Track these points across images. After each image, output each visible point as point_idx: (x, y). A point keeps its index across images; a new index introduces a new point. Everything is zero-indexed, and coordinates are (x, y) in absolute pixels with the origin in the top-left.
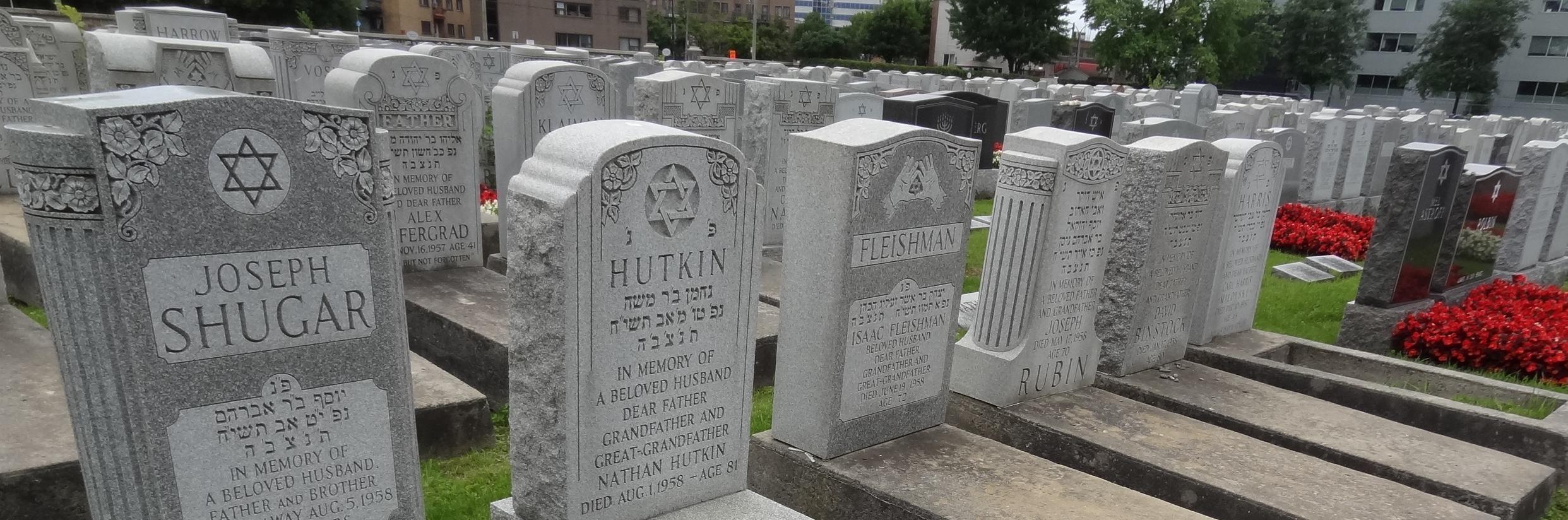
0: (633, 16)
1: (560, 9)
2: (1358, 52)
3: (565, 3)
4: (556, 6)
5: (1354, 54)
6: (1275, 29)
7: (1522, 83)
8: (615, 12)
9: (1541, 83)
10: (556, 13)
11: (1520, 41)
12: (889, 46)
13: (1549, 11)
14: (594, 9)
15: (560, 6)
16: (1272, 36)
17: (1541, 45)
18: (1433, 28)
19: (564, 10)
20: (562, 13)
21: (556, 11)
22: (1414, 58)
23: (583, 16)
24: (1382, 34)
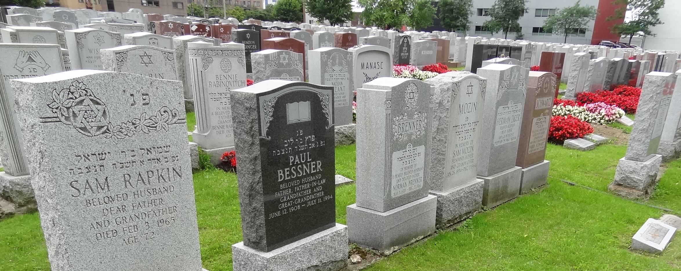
0: (180, 6)
1: (144, 3)
3: (146, 0)
4: (142, 1)
5: (467, 17)
7: (534, 28)
8: (171, 4)
9: (540, 28)
10: (142, 5)
11: (527, 11)
14: (160, 3)
16: (433, 10)
17: (539, 12)
18: (493, 6)
19: (146, 3)
20: (145, 5)
22: (489, 18)
23: (156, 6)
24: (482, 9)
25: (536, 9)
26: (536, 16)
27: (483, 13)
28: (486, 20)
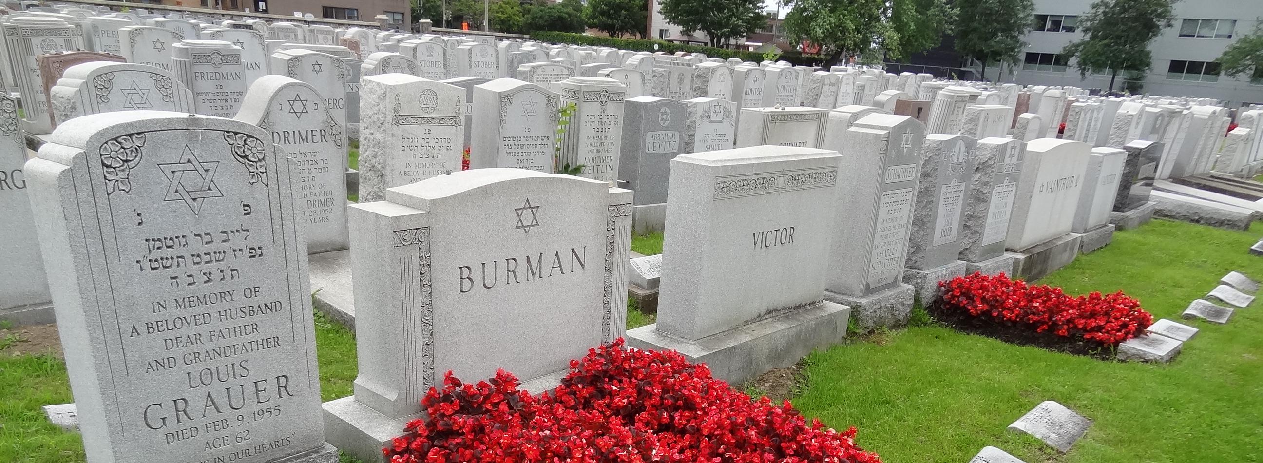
7: (1173, 62)
9: (1190, 62)
17: (1191, 27)
22: (1075, 37)
24: (1048, 16)
25: (1184, 20)
26: (1180, 36)
27: (1048, 25)
28: (1070, 42)
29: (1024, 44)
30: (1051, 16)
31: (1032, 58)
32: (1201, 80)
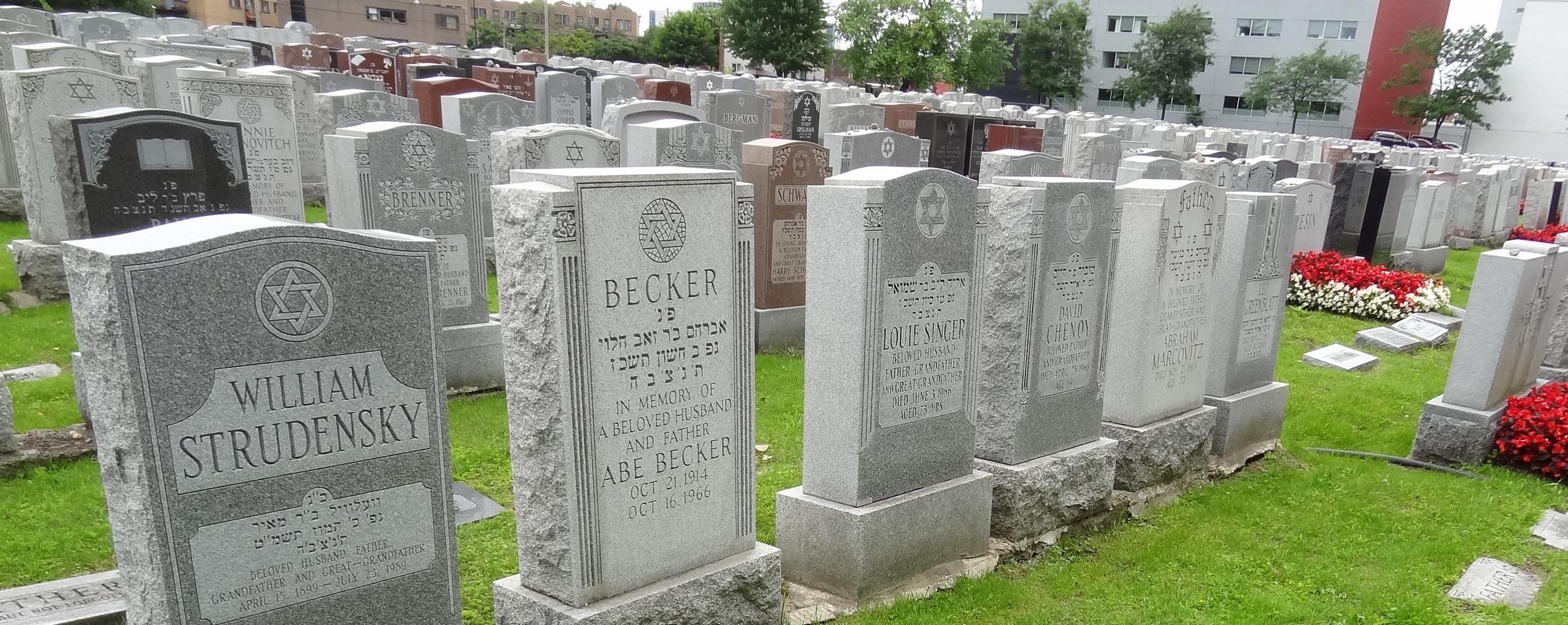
0: (451, 23)
1: (373, 14)
2: (1085, 67)
3: (378, 9)
4: (368, 11)
5: (1081, 69)
6: (1006, 44)
7: (1227, 98)
8: (433, 18)
9: (1240, 98)
10: (368, 18)
12: (678, 55)
13: (1243, 34)
14: (408, 16)
15: (373, 11)
16: (1004, 51)
17: (1238, 64)
18: (1137, 46)
19: (377, 15)
20: (374, 18)
21: (369, 16)
22: (1127, 73)
23: (398, 22)
24: (1115, 53)
25: (1232, 57)
26: (1231, 72)
27: (1117, 62)
28: (1121, 77)
29: (1086, 81)
30: (1118, 53)
31: (1104, 95)
32: (1251, 116)
